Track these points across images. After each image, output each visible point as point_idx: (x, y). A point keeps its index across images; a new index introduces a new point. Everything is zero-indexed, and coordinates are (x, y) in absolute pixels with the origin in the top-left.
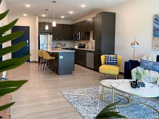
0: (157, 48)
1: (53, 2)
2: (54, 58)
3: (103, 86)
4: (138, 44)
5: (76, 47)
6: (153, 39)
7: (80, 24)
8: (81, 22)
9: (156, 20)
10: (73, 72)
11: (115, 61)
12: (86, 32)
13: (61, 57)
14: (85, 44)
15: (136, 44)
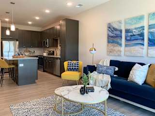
0: (111, 53)
1: (12, 3)
2: (13, 66)
3: (56, 95)
4: (95, 50)
5: (45, 54)
6: (108, 46)
7: (48, 31)
8: (50, 29)
9: (109, 28)
10: (36, 81)
11: (76, 67)
12: (53, 39)
13: (21, 65)
14: (53, 52)
15: (93, 50)
